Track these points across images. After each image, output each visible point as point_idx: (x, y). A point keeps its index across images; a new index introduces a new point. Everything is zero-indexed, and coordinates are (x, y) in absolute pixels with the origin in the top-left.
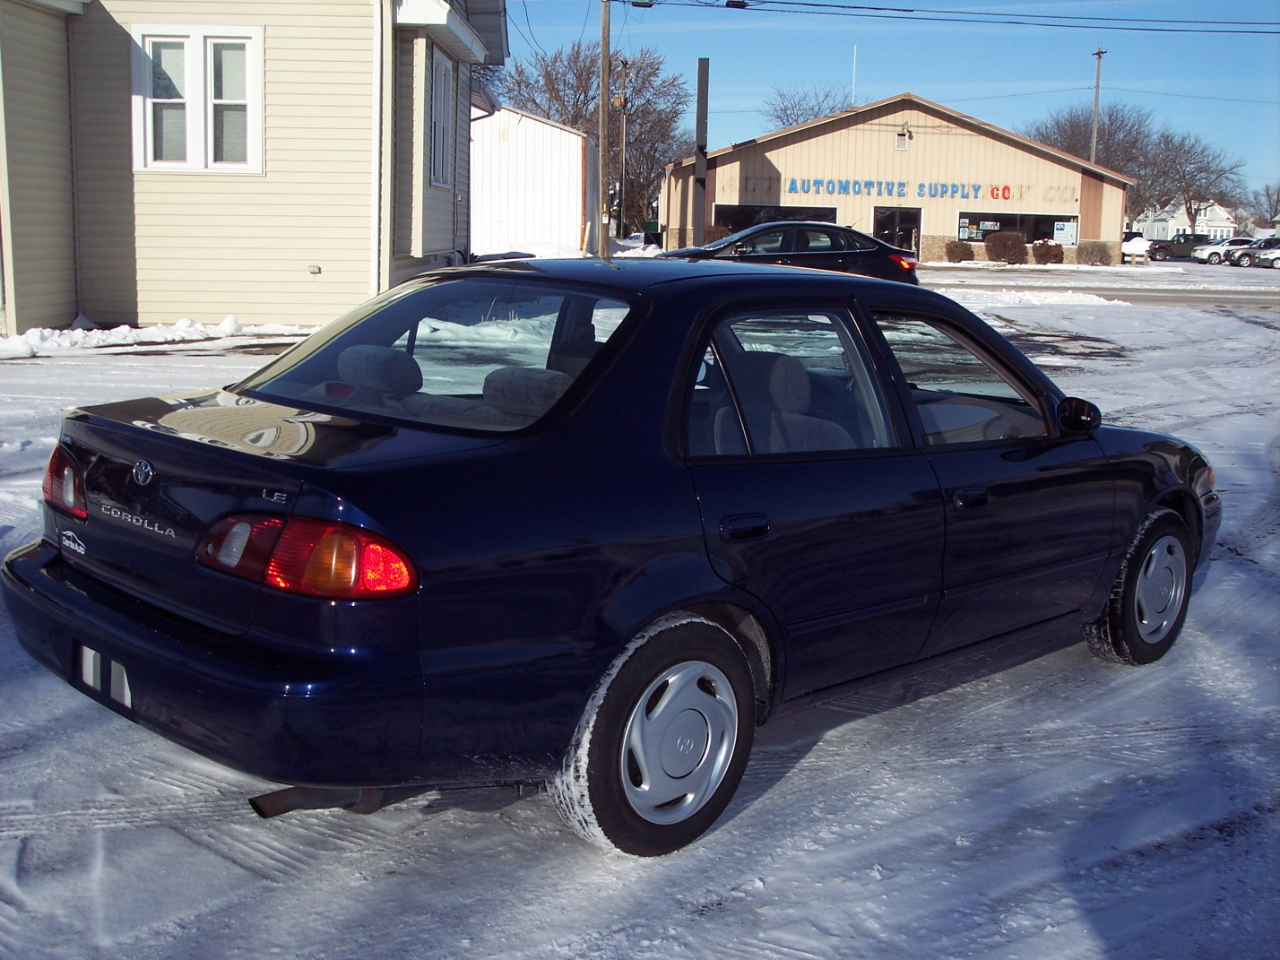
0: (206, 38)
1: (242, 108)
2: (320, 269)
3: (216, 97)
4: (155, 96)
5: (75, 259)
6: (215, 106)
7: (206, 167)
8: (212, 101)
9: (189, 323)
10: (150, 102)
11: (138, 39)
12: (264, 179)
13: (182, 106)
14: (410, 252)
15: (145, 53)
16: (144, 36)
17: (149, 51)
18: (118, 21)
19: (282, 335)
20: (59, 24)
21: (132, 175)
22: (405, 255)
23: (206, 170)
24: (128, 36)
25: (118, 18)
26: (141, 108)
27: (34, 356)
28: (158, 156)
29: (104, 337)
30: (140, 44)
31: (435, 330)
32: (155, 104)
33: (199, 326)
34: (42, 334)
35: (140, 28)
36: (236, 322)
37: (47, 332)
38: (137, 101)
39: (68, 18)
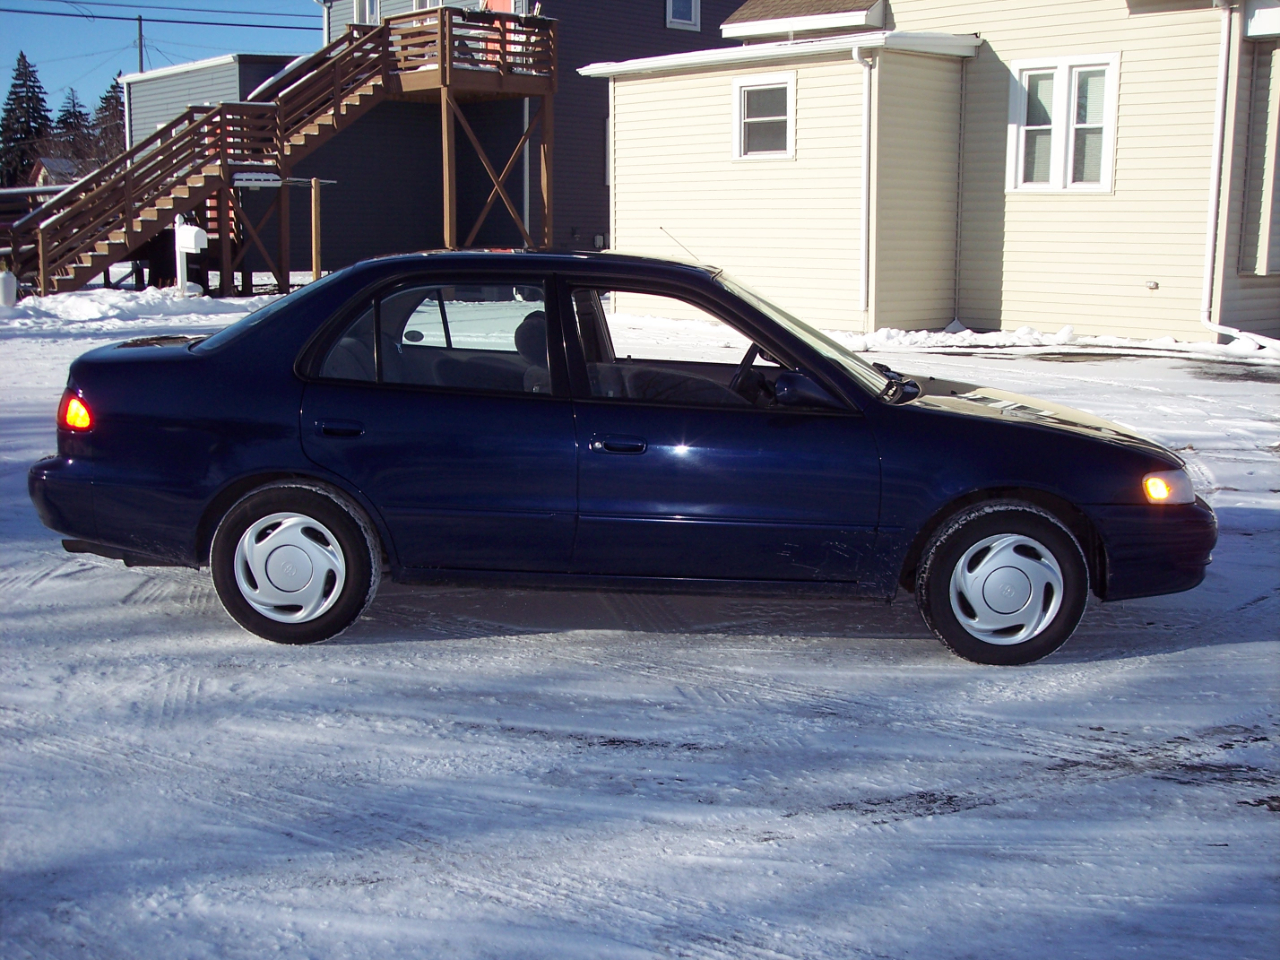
0: (1071, 67)
1: (1099, 131)
2: (1157, 284)
3: (1078, 123)
4: (1028, 125)
5: (956, 271)
6: (1077, 130)
7: (1065, 187)
8: (1074, 126)
9: (1027, 330)
10: (1023, 129)
11: (1015, 73)
12: (1113, 198)
13: (1048, 132)
14: (1255, 269)
15: (1022, 86)
16: (1021, 71)
17: (1025, 84)
18: (1001, 59)
19: (1110, 347)
20: (957, 67)
21: (1004, 196)
22: (1249, 273)
23: (1065, 190)
24: (1007, 71)
25: (1002, 57)
26: (1015, 135)
27: (867, 351)
28: (1028, 178)
29: (943, 339)
30: (1017, 77)
31: (1261, 347)
32: (1027, 132)
33: (1036, 335)
34: (889, 333)
35: (1018, 62)
36: (1072, 332)
37: (894, 332)
38: (1012, 129)
39: (963, 61)
